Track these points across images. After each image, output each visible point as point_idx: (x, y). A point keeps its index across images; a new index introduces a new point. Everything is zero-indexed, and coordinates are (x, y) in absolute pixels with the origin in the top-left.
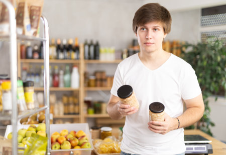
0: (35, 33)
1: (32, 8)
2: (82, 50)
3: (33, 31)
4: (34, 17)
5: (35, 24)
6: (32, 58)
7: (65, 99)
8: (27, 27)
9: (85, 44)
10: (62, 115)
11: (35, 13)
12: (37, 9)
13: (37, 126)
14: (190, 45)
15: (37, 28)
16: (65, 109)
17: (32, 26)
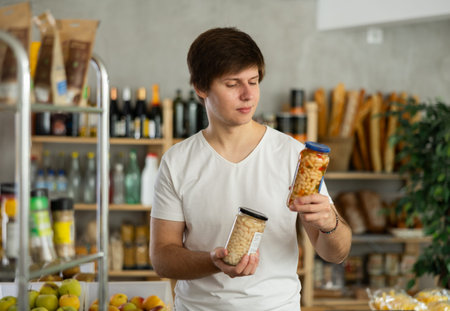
0: (77, 99)
1: (73, 46)
2: (168, 115)
3: (73, 93)
4: (76, 64)
5: (77, 79)
6: (51, 133)
7: (127, 231)
8: (59, 87)
9: (177, 101)
10: (118, 270)
11: (78, 55)
12: (83, 47)
13: (59, 284)
14: (422, 107)
15: (81, 86)
16: (125, 256)
17: (69, 83)
